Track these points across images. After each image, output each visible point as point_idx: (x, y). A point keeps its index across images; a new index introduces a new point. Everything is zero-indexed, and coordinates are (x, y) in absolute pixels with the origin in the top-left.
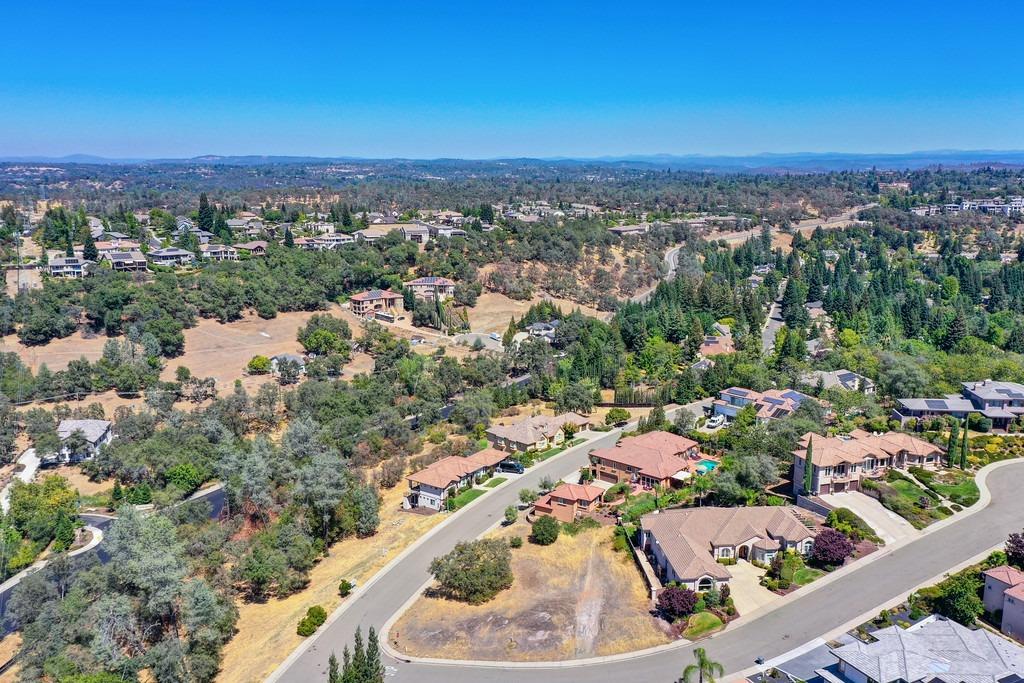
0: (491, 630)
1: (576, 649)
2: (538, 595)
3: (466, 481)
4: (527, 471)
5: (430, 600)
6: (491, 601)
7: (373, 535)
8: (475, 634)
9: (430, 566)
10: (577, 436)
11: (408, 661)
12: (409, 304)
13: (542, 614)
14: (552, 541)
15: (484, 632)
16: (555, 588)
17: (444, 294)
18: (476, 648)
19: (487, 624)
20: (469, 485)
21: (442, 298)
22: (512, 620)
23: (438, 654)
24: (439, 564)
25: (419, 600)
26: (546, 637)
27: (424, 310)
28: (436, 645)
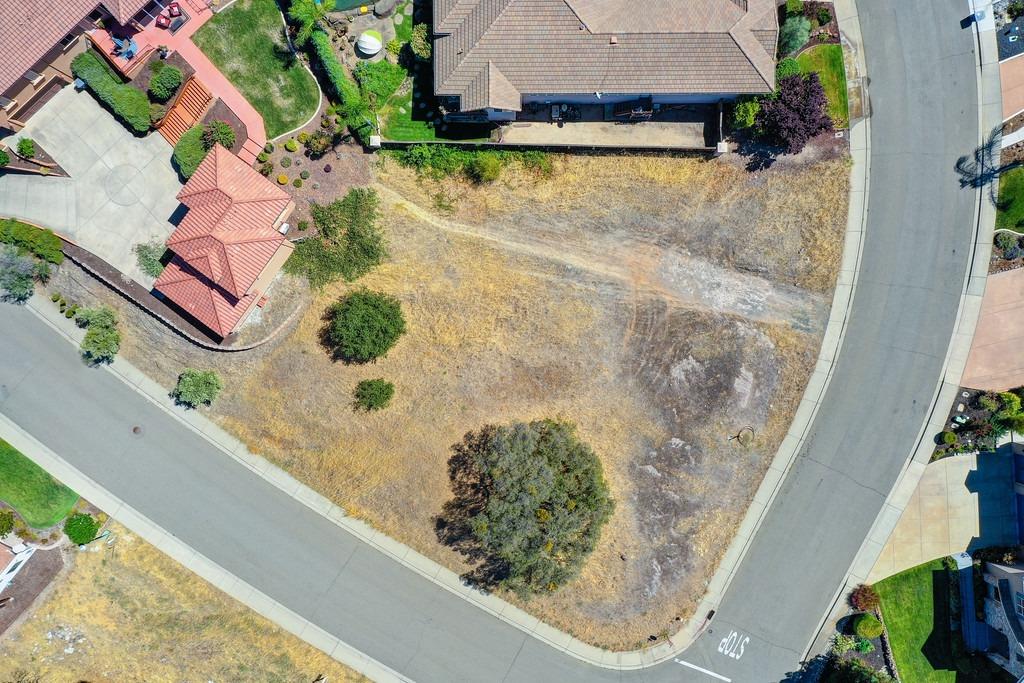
13: (677, 373)
22: (676, 432)
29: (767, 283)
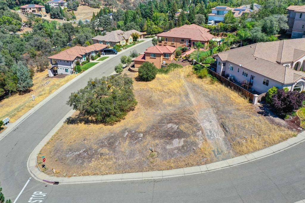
0: (130, 144)
1: (214, 151)
2: (159, 112)
3: (85, 58)
4: (118, 53)
5: (71, 126)
6: (122, 121)
7: (29, 92)
8: (117, 149)
9: (68, 100)
10: (139, 40)
11: (57, 183)
12: (48, 10)
13: (169, 125)
14: (153, 78)
15: (125, 146)
16: (170, 105)
17: (63, 7)
18: (120, 162)
19: (125, 139)
20: (88, 60)
21: (62, 8)
22: (145, 133)
23: (85, 172)
24: (76, 96)
25: (63, 127)
26: (182, 143)
27: (55, 11)
28: (82, 163)
29: (223, 135)
